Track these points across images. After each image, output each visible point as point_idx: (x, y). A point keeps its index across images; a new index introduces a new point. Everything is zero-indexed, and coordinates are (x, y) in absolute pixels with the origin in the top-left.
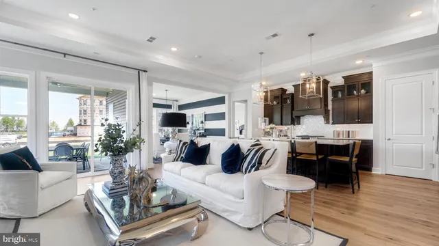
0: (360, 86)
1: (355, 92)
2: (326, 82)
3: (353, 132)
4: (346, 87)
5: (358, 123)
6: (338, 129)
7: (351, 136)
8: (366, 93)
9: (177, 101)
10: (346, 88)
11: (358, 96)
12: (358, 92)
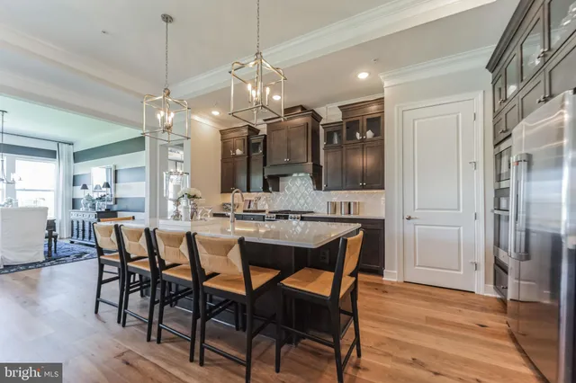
0: (365, 123)
1: (358, 135)
2: (316, 118)
3: (355, 203)
4: (344, 123)
5: (363, 188)
6: (334, 200)
7: (352, 212)
8: (374, 136)
9: (71, 144)
10: (345, 127)
11: (362, 140)
12: (363, 134)
